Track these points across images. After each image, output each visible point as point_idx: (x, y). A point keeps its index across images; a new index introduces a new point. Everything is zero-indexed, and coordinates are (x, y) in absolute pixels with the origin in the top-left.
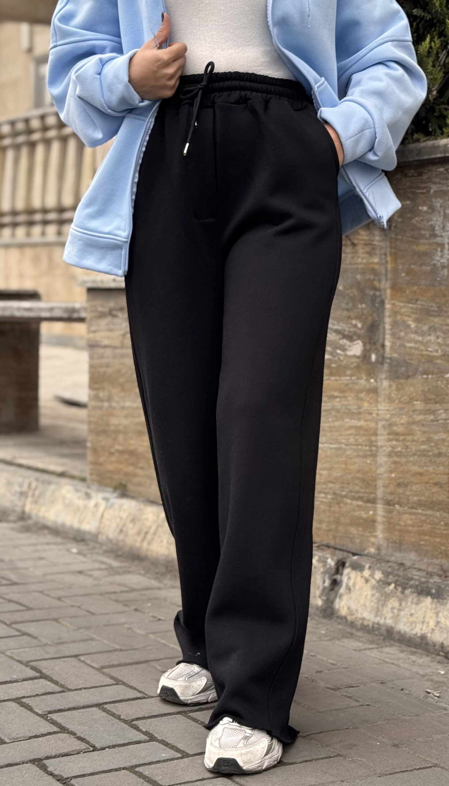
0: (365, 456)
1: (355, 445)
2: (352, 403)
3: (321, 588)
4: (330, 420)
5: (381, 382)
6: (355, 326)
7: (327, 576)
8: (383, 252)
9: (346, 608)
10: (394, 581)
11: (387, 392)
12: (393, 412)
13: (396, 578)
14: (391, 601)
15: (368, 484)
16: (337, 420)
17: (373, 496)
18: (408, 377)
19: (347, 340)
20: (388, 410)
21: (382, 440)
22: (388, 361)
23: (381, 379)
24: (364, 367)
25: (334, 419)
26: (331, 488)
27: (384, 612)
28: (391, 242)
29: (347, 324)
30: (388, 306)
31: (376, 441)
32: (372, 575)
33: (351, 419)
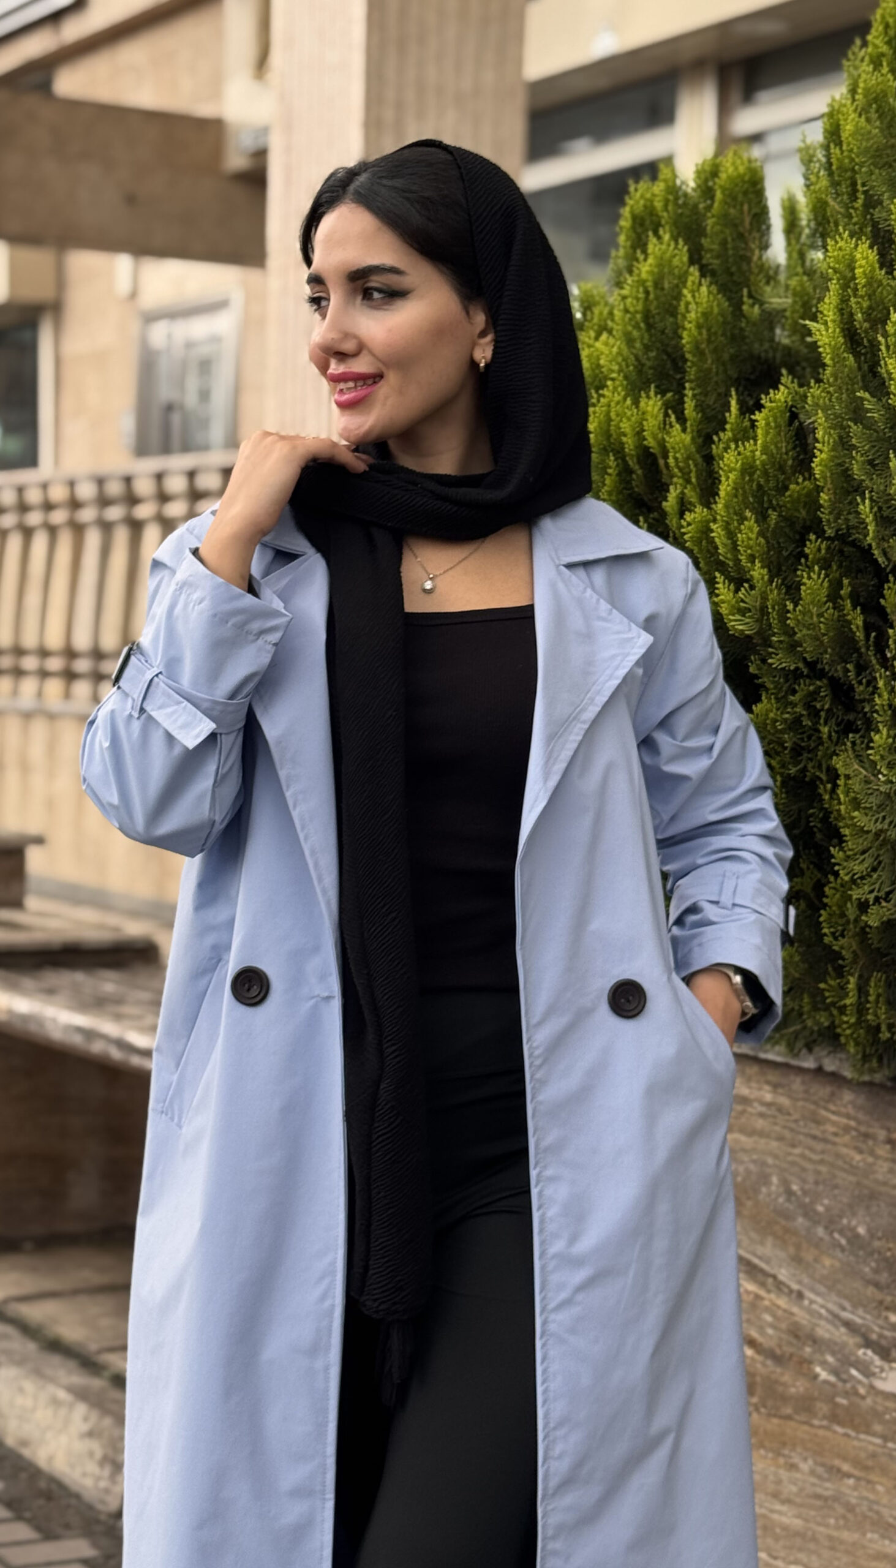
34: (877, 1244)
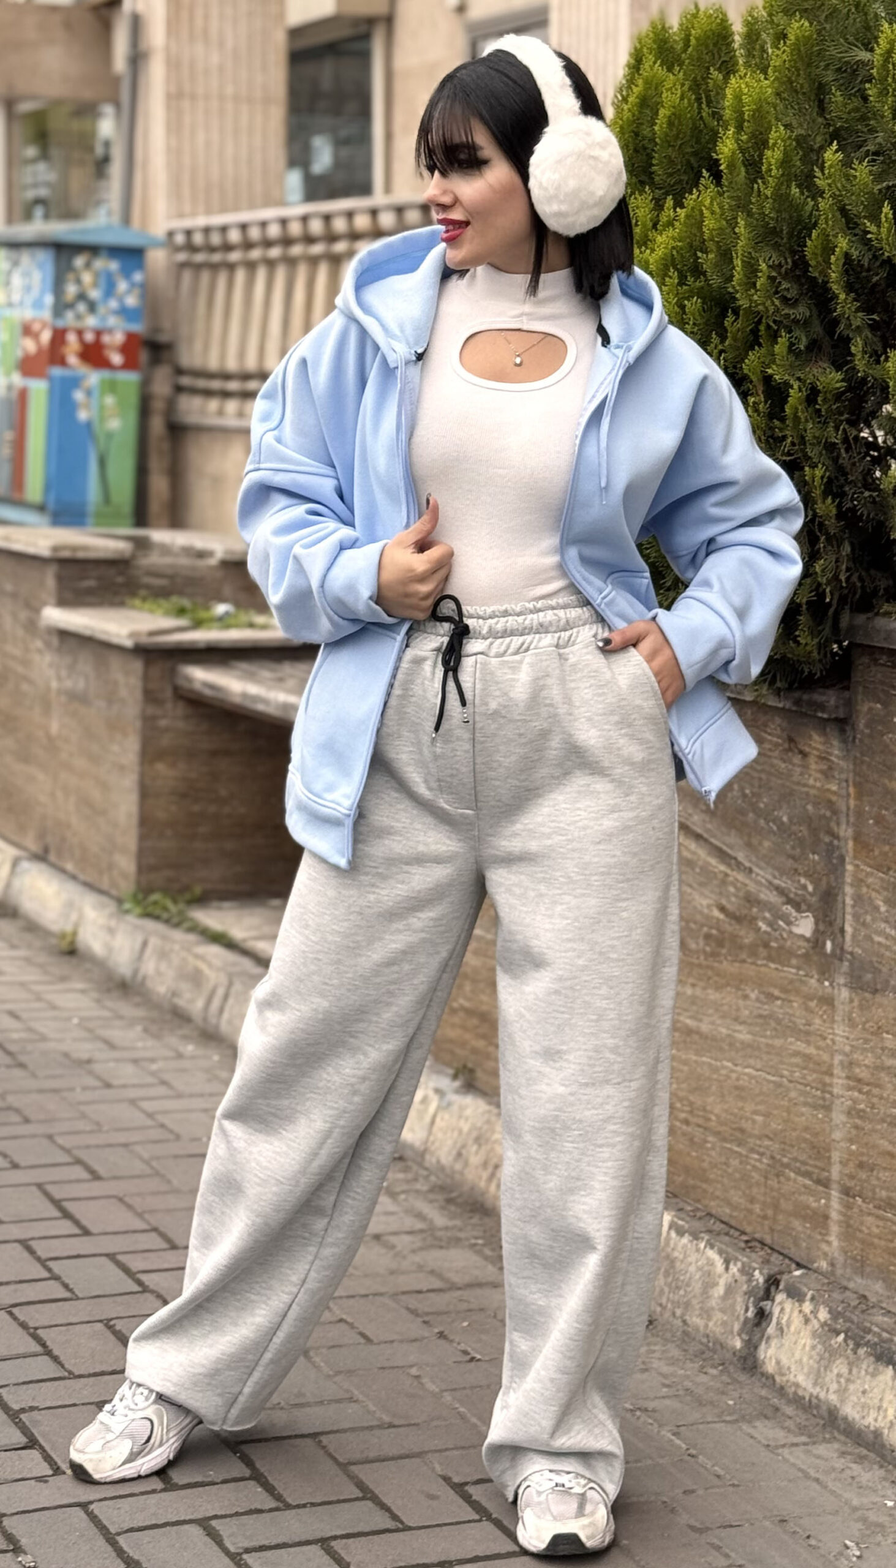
0: (815, 1107)
1: (801, 1084)
2: (798, 1013)
3: (742, 1319)
4: (768, 1033)
5: (839, 990)
6: (804, 887)
7: (752, 1299)
8: (843, 776)
9: (774, 1361)
10: (844, 1329)
11: (847, 1009)
12: (854, 1043)
13: (848, 1324)
14: (838, 1362)
15: (819, 1152)
16: (778, 1037)
17: (826, 1174)
18: (875, 992)
19: (793, 907)
20: (848, 1038)
21: (838, 1084)
22: (849, 957)
23: (839, 985)
24: (815, 958)
25: (774, 1033)
26: (767, 1148)
27: (827, 1379)
28: (855, 764)
29: (793, 881)
30: (849, 867)
31: (831, 1085)
32: (814, 1312)
33: (797, 1040)
34: (794, 828)
